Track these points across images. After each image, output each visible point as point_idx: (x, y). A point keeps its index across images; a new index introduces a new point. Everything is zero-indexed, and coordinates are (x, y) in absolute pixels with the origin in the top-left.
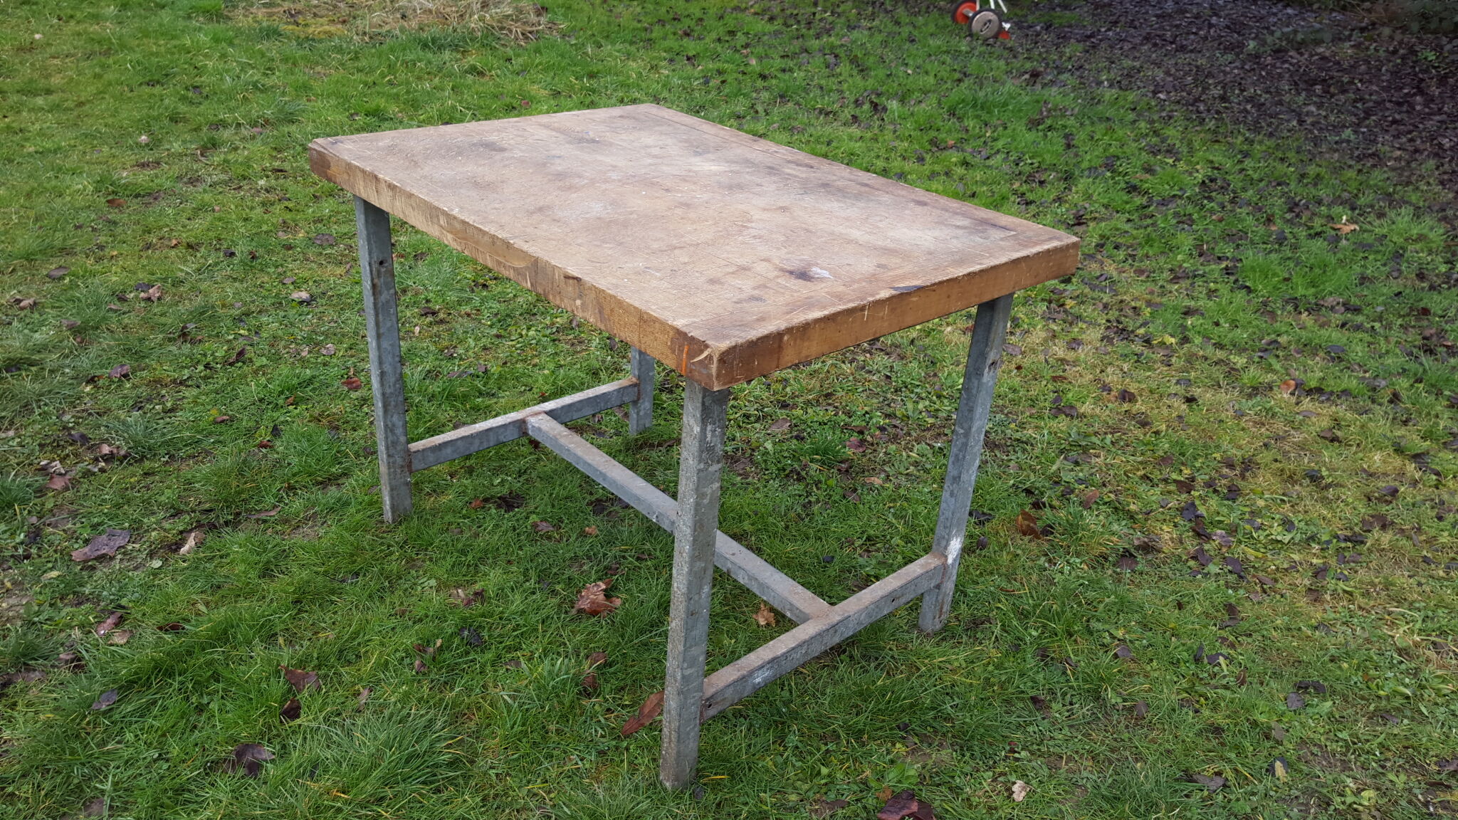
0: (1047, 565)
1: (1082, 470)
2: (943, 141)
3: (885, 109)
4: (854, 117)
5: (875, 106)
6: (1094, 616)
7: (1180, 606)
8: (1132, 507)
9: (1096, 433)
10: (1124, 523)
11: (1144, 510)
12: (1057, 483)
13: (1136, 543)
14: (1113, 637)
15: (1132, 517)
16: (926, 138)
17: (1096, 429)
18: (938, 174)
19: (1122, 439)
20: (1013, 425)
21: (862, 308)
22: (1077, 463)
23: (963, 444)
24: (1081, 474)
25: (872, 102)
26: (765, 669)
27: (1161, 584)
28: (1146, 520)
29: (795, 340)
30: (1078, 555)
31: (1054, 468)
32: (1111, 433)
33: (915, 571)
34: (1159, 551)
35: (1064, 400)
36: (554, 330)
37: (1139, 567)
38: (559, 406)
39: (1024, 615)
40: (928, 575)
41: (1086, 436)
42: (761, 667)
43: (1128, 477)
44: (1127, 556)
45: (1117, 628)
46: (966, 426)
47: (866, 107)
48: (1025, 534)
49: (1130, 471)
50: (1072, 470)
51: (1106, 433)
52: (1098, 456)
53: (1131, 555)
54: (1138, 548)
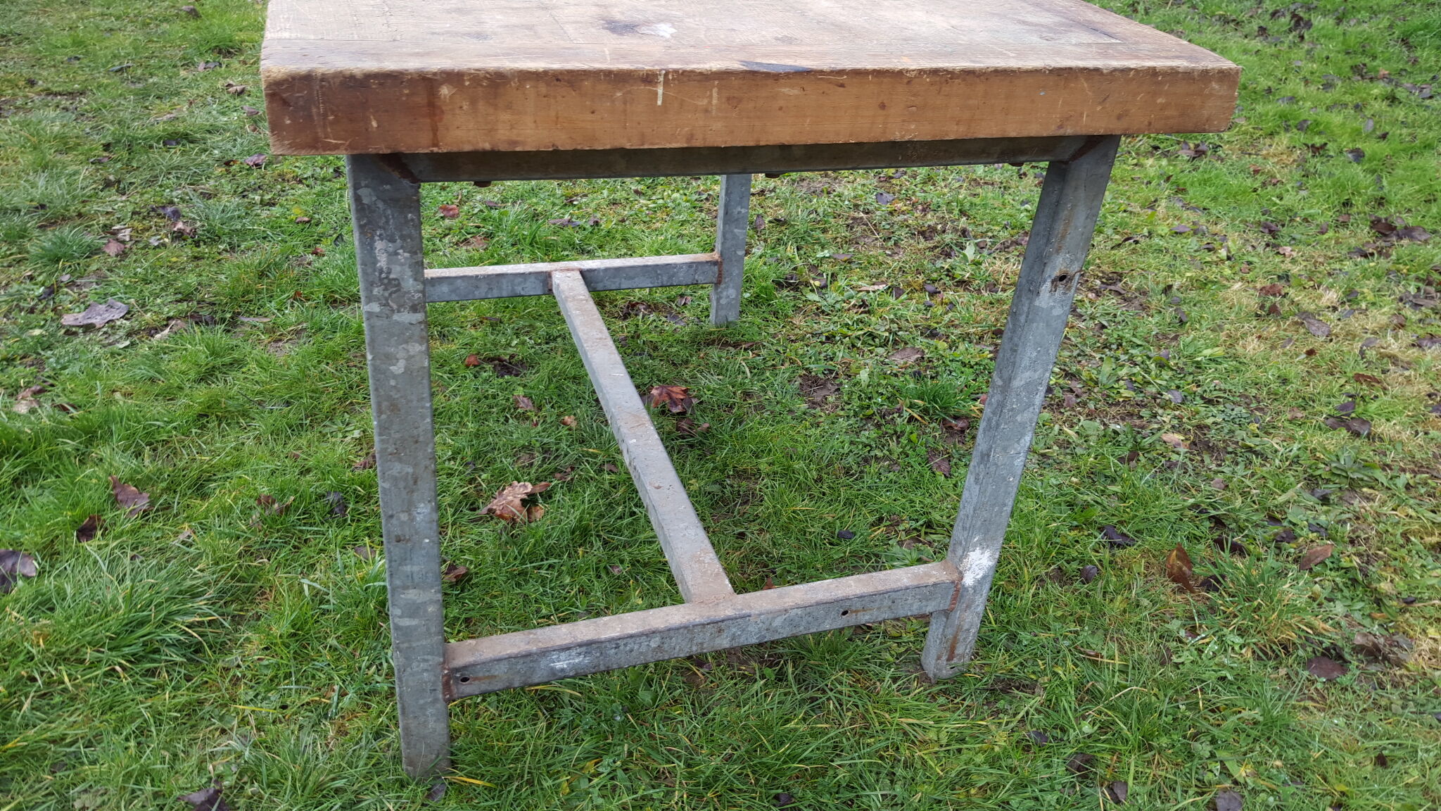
0: (1182, 633)
1: (1326, 513)
2: (1375, 69)
3: (1309, 25)
4: (1262, 30)
5: (1298, 21)
6: (1208, 732)
7: (1381, 761)
8: (1384, 586)
9: (1385, 467)
10: (1360, 605)
11: (1404, 595)
12: (1273, 520)
13: (1359, 640)
14: (1225, 772)
15: (1379, 602)
16: (1350, 62)
17: (1388, 461)
18: (1345, 105)
19: (1426, 484)
20: (1254, 427)
21: (649, 78)
22: (1325, 500)
23: (998, 402)
24: (1323, 518)
25: (1294, 15)
26: (574, 652)
27: (1372, 717)
28: (1403, 611)
29: (473, 102)
30: (1241, 632)
31: (1281, 499)
32: (1413, 471)
33: (898, 580)
34: (1399, 664)
35: (1360, 410)
36: (704, 197)
37: (1345, 680)
38: (603, 267)
39: (1087, 695)
40: (924, 591)
41: (1367, 466)
42: (567, 648)
43: (1408, 540)
44: (1332, 657)
45: (1240, 763)
46: (1006, 375)
47: (1285, 20)
48: (1174, 580)
49: (1414, 533)
50: (1312, 509)
51: (1404, 470)
52: (1369, 499)
53: (1340, 657)
54: (1358, 649)
